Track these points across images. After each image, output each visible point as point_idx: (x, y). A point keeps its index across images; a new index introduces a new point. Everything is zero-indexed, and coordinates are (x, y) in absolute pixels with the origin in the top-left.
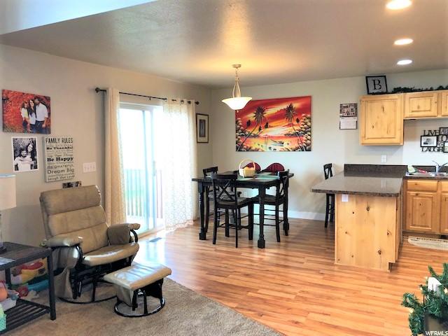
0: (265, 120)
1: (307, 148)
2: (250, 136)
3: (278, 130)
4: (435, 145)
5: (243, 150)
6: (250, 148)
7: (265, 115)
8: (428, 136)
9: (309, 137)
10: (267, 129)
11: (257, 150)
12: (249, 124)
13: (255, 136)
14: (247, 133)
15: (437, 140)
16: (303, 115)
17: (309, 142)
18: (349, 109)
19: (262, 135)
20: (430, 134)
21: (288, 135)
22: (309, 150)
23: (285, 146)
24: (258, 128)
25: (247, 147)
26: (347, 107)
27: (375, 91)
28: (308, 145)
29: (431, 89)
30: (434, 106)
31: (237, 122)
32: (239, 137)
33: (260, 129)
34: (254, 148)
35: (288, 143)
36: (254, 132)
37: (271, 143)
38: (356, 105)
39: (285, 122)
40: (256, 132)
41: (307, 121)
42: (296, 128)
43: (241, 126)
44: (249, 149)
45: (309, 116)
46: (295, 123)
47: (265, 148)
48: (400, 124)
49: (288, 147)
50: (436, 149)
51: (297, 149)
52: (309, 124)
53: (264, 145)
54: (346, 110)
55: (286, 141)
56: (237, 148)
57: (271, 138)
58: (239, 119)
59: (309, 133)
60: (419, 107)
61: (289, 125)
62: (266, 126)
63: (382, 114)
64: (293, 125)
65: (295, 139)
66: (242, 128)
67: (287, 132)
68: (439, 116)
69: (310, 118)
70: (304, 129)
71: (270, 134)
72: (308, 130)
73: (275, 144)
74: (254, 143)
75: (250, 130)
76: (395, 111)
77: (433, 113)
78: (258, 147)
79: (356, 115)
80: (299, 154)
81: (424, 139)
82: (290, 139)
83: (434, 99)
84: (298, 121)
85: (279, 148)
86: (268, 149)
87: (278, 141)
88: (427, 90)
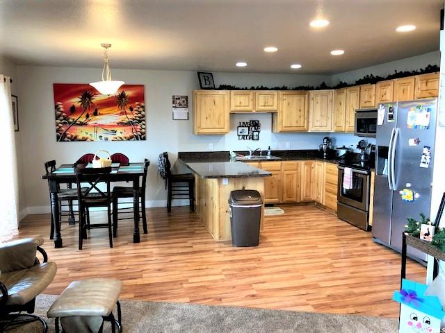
0: (93, 105)
1: (142, 136)
2: (75, 123)
3: (110, 118)
4: (247, 134)
5: (66, 139)
6: (76, 137)
7: (93, 101)
8: (243, 126)
9: (143, 126)
10: (97, 117)
11: (84, 140)
12: (73, 110)
13: (81, 124)
14: (71, 120)
15: (249, 130)
16: (137, 103)
17: (143, 130)
18: (181, 101)
19: (90, 123)
20: (244, 125)
21: (121, 124)
22: (144, 139)
23: (118, 134)
24: (85, 115)
25: (72, 136)
26: (179, 99)
27: (207, 86)
28: (143, 134)
29: (246, 89)
30: (251, 102)
31: (56, 107)
32: (60, 125)
33: (87, 116)
34: (80, 137)
35: (121, 132)
36: (80, 120)
37: (101, 132)
38: (187, 98)
39: (116, 110)
40: (83, 120)
41: (141, 109)
42: (130, 117)
43: (62, 112)
44: (74, 139)
45: (142, 104)
46: (128, 111)
47: (95, 137)
48: (227, 116)
49: (121, 136)
50: (248, 138)
51: (132, 137)
52: (143, 113)
53: (93, 134)
54: (178, 101)
55: (119, 130)
56: (58, 137)
57: (102, 126)
58: (59, 103)
59: (144, 122)
60: (240, 103)
61: (122, 113)
62: (95, 114)
63: (214, 107)
64: (126, 114)
65: (129, 128)
66: (64, 114)
67: (120, 121)
68: (254, 111)
69: (143, 107)
70: (137, 118)
71: (100, 122)
72: (142, 119)
73: (106, 132)
74: (81, 132)
75: (75, 118)
76: (224, 105)
77: (250, 108)
78: (85, 136)
79: (187, 106)
80: (134, 143)
81: (240, 129)
82: (124, 128)
83: (251, 97)
84: (131, 109)
85: (111, 137)
86: (99, 139)
87: (110, 129)
88: (243, 89)
